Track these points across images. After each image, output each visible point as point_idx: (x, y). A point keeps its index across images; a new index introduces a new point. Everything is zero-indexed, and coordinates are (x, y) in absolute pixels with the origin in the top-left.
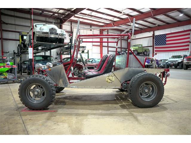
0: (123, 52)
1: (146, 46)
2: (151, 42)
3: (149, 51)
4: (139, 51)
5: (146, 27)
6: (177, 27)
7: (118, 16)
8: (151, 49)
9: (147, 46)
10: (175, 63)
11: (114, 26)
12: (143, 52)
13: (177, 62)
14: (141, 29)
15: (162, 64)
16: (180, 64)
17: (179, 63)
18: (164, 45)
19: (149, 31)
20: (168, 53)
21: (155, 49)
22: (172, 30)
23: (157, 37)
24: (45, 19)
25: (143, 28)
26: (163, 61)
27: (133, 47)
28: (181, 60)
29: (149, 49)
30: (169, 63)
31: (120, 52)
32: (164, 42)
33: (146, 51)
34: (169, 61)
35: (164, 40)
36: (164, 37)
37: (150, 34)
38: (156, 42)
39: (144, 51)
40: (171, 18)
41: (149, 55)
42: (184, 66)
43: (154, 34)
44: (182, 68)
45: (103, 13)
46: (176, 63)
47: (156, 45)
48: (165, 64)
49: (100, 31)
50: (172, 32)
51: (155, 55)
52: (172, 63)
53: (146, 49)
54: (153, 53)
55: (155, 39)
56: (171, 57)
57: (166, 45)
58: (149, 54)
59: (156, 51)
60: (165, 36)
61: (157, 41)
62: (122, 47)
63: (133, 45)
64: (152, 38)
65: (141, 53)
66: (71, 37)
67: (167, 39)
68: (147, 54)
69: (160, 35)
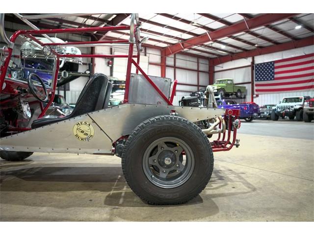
0: (200, 93)
1: (241, 82)
2: (249, 75)
3: (246, 91)
4: (228, 91)
5: (239, 51)
6: (293, 48)
7: (188, 30)
8: (248, 87)
9: (243, 82)
10: (288, 110)
11: (184, 48)
12: (236, 93)
13: (293, 109)
14: (232, 53)
15: (265, 113)
16: (298, 113)
17: (296, 110)
18: (271, 79)
19: (246, 57)
20: (278, 95)
21: (255, 88)
22: (284, 54)
23: (259, 67)
24: (66, 36)
25: (234, 52)
26: (268, 107)
27: (217, 83)
28: (300, 105)
29: (245, 87)
30: (279, 110)
31: (195, 92)
32: (271, 75)
33: (239, 90)
34: (278, 107)
35: (271, 71)
36: (271, 67)
37: (247, 62)
38: (258, 76)
39: (236, 91)
40: (282, 32)
41: (245, 98)
42: (305, 116)
43: (253, 63)
44: (300, 119)
45: (163, 26)
46: (291, 110)
47: (258, 80)
48: (271, 112)
49: (162, 57)
50: (285, 57)
51: (255, 97)
52: (283, 110)
53: (240, 87)
54: (253, 94)
55: (256, 70)
56: (282, 101)
57: (274, 80)
58: (245, 95)
59: (257, 90)
60: (273, 65)
61: (259, 74)
62: (200, 84)
63: (218, 81)
64: (250, 68)
65: (231, 95)
66: (110, 65)
67: (276, 70)
68: (243, 97)
69: (264, 63)
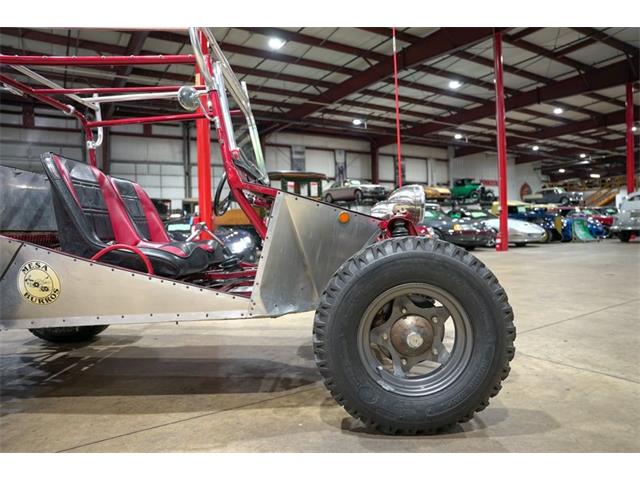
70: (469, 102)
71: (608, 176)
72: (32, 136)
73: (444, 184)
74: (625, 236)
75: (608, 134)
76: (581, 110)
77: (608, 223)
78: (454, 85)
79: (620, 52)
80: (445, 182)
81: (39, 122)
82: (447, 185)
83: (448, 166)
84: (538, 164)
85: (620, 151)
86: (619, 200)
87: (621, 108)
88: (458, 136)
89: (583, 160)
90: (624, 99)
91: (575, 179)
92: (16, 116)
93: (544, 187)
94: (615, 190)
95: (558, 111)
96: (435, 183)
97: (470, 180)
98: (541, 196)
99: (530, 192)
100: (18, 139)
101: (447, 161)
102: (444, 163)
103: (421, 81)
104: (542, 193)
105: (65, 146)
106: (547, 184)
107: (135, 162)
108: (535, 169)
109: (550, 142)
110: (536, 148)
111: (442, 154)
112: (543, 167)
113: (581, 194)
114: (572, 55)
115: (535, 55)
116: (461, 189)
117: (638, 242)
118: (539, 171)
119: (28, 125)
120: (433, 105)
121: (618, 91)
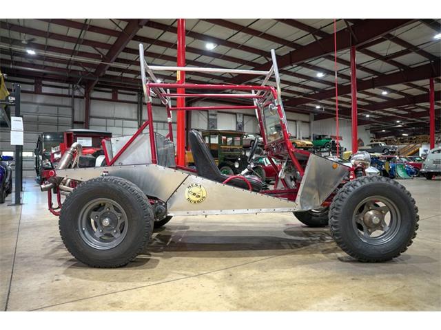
70: (328, 86)
71: (414, 135)
72: (40, 99)
73: (307, 138)
74: (429, 176)
75: (416, 108)
76: (400, 93)
77: (418, 166)
78: (320, 75)
79: (427, 59)
80: (308, 137)
81: (45, 90)
82: (309, 139)
83: (310, 126)
84: (368, 126)
85: (422, 119)
86: (421, 151)
87: (425, 93)
88: (318, 107)
89: (398, 124)
90: (428, 87)
91: (393, 137)
92: (30, 86)
93: (372, 141)
94: (419, 145)
95: (385, 93)
96: (301, 137)
97: (324, 136)
98: (370, 147)
99: (362, 145)
100: (30, 101)
101: (309, 123)
102: (307, 124)
103: (299, 72)
104: (371, 145)
105: (60, 106)
106: (373, 140)
107: (106, 118)
108: (366, 130)
109: (377, 112)
110: (368, 116)
111: (306, 118)
112: (371, 129)
113: (397, 146)
114: (397, 59)
115: (374, 58)
116: (319, 142)
117: (439, 180)
118: (369, 131)
119: (38, 92)
120: (304, 87)
121: (425, 83)
